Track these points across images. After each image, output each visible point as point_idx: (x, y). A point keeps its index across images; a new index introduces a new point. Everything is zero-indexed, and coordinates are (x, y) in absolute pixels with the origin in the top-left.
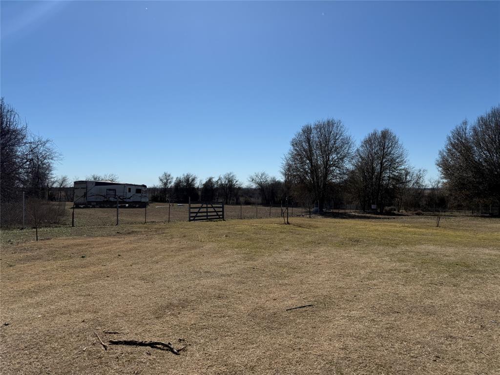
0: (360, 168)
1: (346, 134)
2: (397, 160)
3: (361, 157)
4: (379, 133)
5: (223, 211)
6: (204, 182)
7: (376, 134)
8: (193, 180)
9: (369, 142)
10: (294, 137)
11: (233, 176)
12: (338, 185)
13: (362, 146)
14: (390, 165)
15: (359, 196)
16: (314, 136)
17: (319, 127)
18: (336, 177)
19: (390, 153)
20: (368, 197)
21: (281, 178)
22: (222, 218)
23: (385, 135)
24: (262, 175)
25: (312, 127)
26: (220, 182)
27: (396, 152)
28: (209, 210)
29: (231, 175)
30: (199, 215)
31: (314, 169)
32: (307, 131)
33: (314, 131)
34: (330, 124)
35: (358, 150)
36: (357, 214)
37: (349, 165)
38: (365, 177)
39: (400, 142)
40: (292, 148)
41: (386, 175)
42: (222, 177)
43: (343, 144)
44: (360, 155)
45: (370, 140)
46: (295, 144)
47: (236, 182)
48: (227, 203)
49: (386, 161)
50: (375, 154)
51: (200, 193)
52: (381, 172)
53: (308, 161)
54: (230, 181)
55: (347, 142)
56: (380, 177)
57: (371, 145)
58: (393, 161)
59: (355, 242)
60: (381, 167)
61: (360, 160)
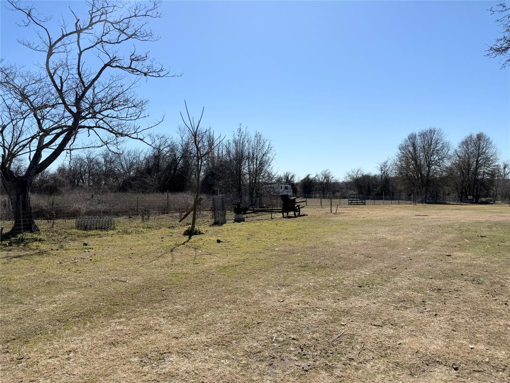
0: (458, 166)
1: (446, 139)
2: (491, 158)
3: (459, 156)
4: (475, 136)
6: (302, 178)
7: (471, 136)
8: (292, 177)
9: (466, 143)
10: (401, 142)
11: (329, 173)
12: (440, 180)
13: (460, 147)
14: (485, 162)
15: (457, 189)
16: (419, 142)
17: (423, 135)
19: (484, 152)
20: (465, 190)
22: (364, 204)
23: (480, 137)
24: (358, 171)
25: (416, 134)
26: (317, 179)
27: (490, 152)
29: (328, 172)
30: (353, 202)
31: (418, 167)
32: (412, 138)
33: (418, 137)
34: (432, 132)
35: (456, 151)
37: (447, 163)
38: (462, 173)
39: (493, 143)
40: (399, 152)
41: (482, 170)
42: (319, 173)
43: (443, 147)
44: (457, 154)
45: (466, 141)
46: (402, 148)
47: (332, 178)
49: (481, 159)
50: (472, 153)
51: (298, 187)
52: (477, 168)
53: (413, 162)
54: (326, 177)
55: (446, 146)
56: (476, 173)
57: (467, 146)
58: (487, 159)
60: (477, 165)
61: (458, 158)
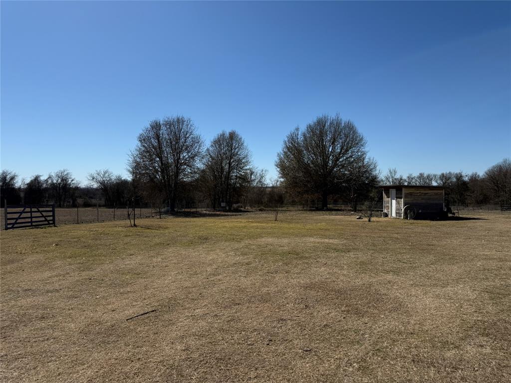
0: (210, 167)
1: (196, 133)
2: (243, 161)
3: (211, 157)
4: (227, 135)
5: (53, 216)
6: (28, 181)
7: (224, 135)
8: (12, 178)
9: (218, 142)
10: (141, 132)
11: (67, 174)
12: (190, 184)
13: (212, 146)
14: (237, 165)
15: (210, 195)
16: (164, 132)
17: (169, 124)
18: (187, 177)
19: (237, 154)
20: (218, 196)
21: (128, 177)
22: (53, 223)
23: (232, 136)
24: (105, 173)
25: (161, 123)
26: (50, 181)
27: (242, 153)
28: (34, 215)
29: (65, 173)
30: (19, 221)
31: (165, 167)
32: (156, 126)
33: (163, 129)
34: (180, 121)
35: (208, 150)
36: (208, 212)
37: (199, 164)
38: (215, 176)
39: (245, 144)
40: (139, 144)
41: (234, 174)
42: (53, 174)
43: (194, 142)
44: (210, 154)
45: (219, 140)
46: (142, 139)
47: (73, 180)
48: (60, 206)
49: (233, 161)
50: (224, 154)
51: (22, 195)
52: (229, 172)
53: (158, 159)
54: (64, 180)
55: (197, 141)
56: (228, 177)
57: (220, 145)
58: (239, 161)
59: (204, 239)
60: (229, 167)
61: (210, 159)
